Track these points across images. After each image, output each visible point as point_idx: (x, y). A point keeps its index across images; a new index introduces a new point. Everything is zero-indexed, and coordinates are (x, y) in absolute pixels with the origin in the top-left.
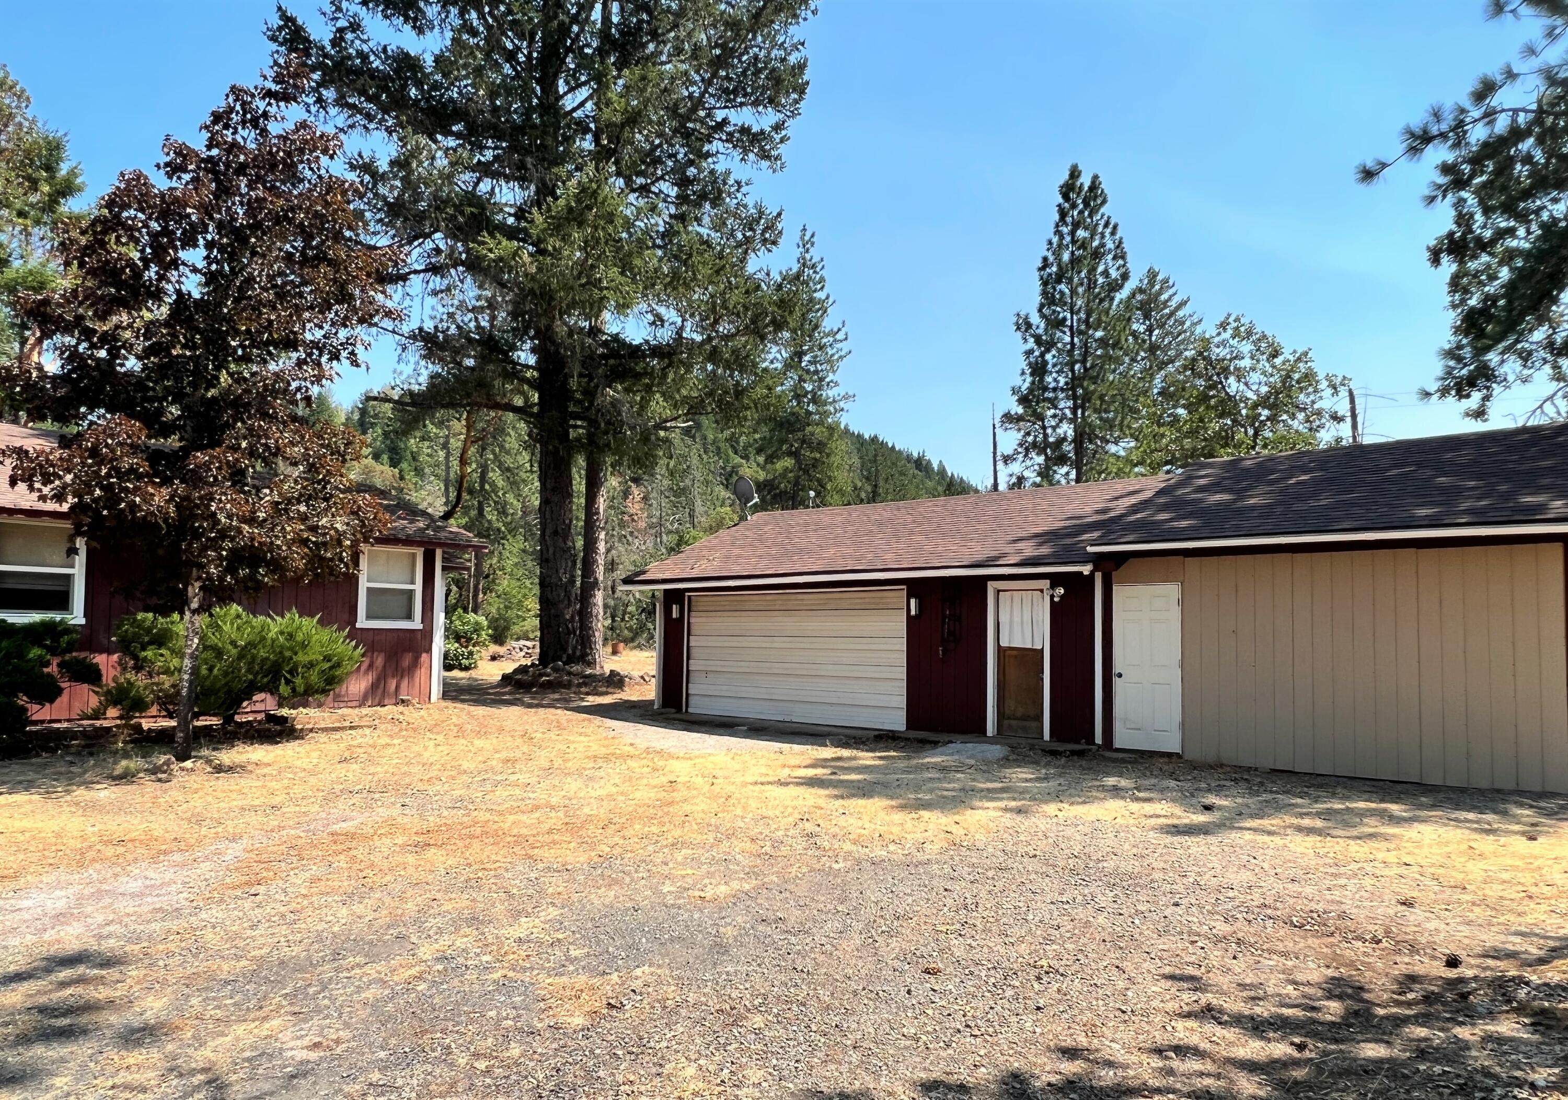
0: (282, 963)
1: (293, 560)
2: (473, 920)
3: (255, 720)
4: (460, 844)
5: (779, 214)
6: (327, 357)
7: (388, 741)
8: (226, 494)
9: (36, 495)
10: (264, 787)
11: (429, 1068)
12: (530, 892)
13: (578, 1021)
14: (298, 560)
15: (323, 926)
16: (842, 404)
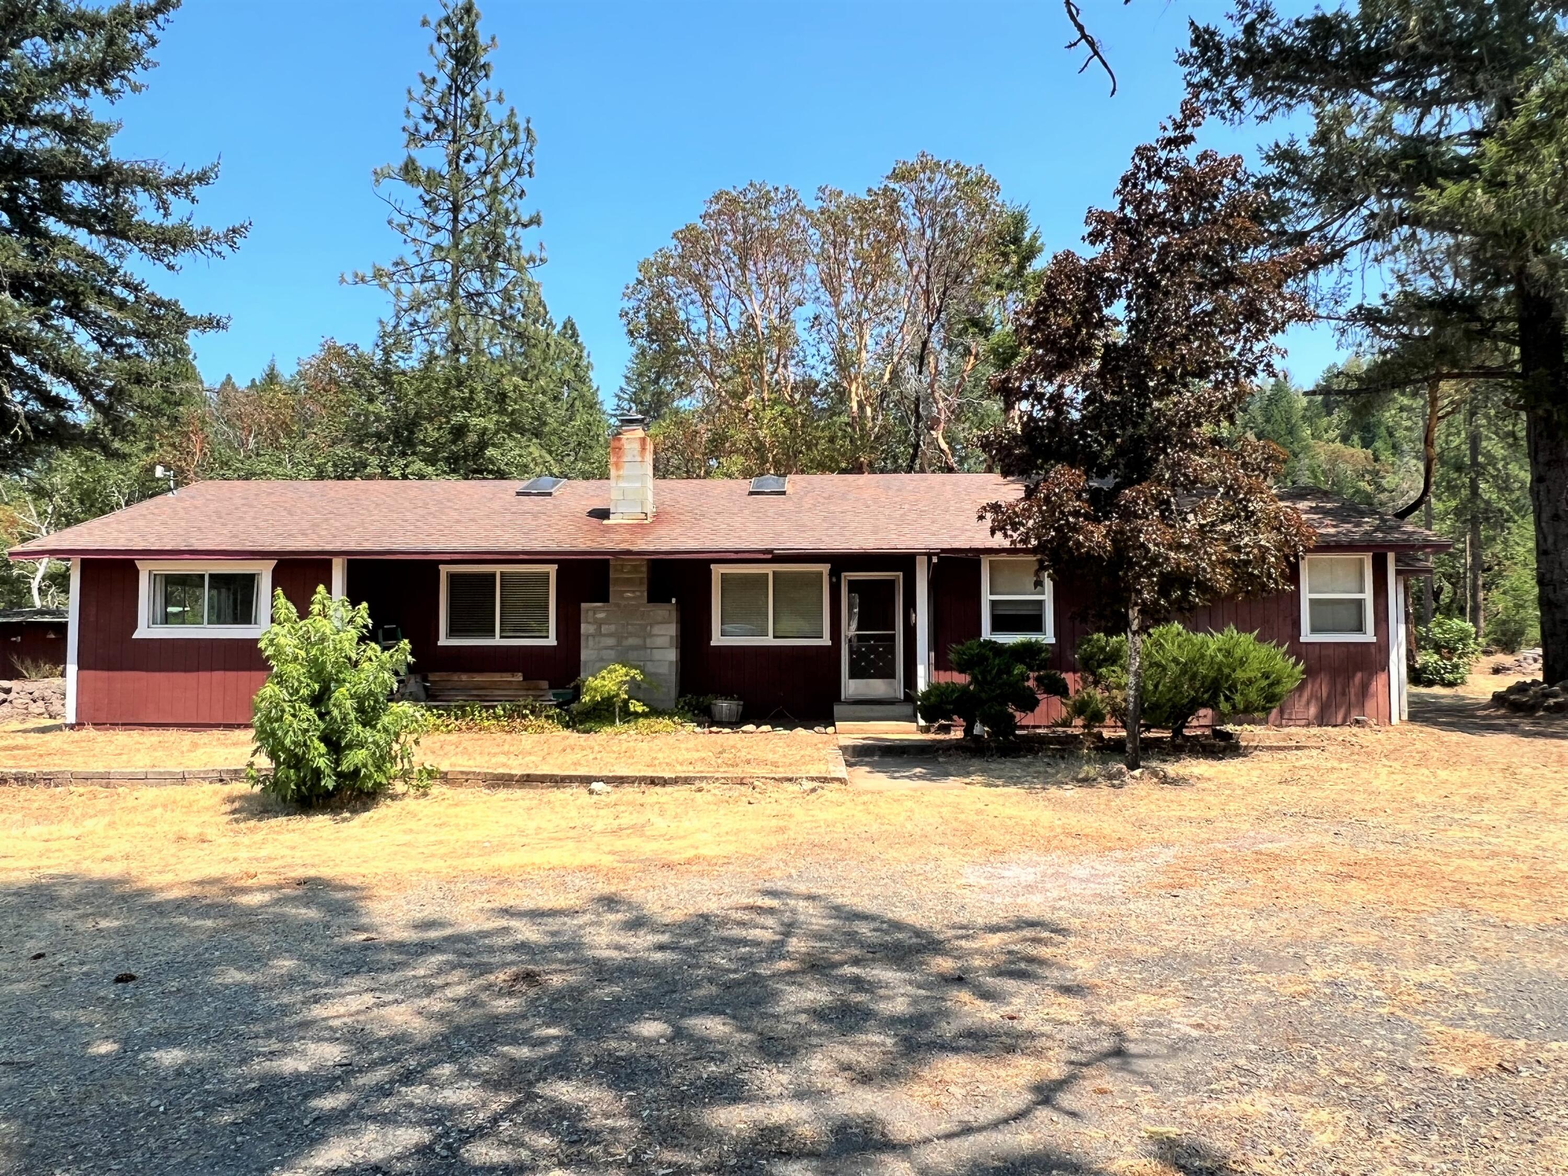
0: (1185, 956)
1: (1217, 581)
2: (1376, 956)
3: (1203, 735)
4: (1387, 880)
7: (1336, 764)
8: (1152, 525)
9: (1010, 538)
10: (1201, 800)
11: (1291, 1068)
12: (1450, 941)
13: (1459, 1071)
14: (1222, 581)
15: (1226, 933)
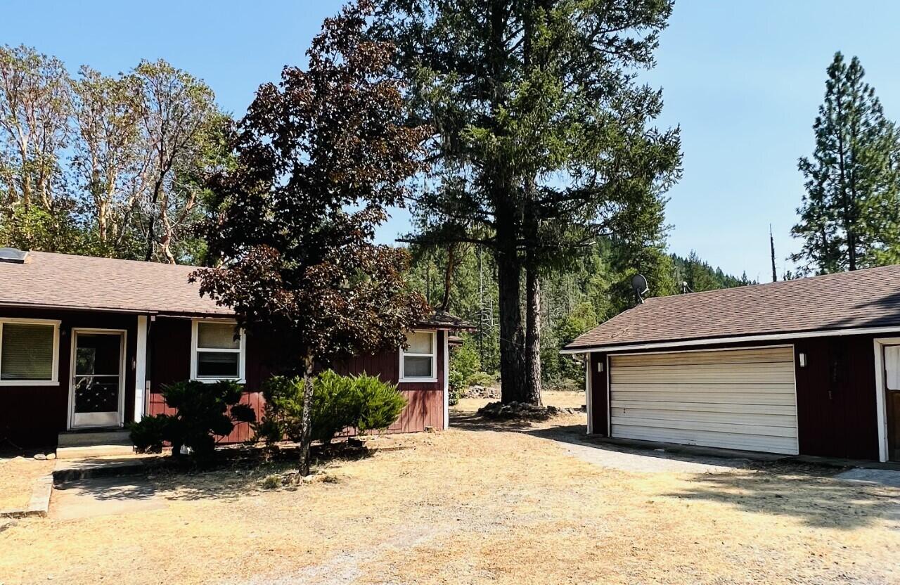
3: (342, 443)
5: (660, 92)
6: (385, 202)
8: (329, 294)
9: (215, 301)
10: (357, 497)
16: (666, 232)
